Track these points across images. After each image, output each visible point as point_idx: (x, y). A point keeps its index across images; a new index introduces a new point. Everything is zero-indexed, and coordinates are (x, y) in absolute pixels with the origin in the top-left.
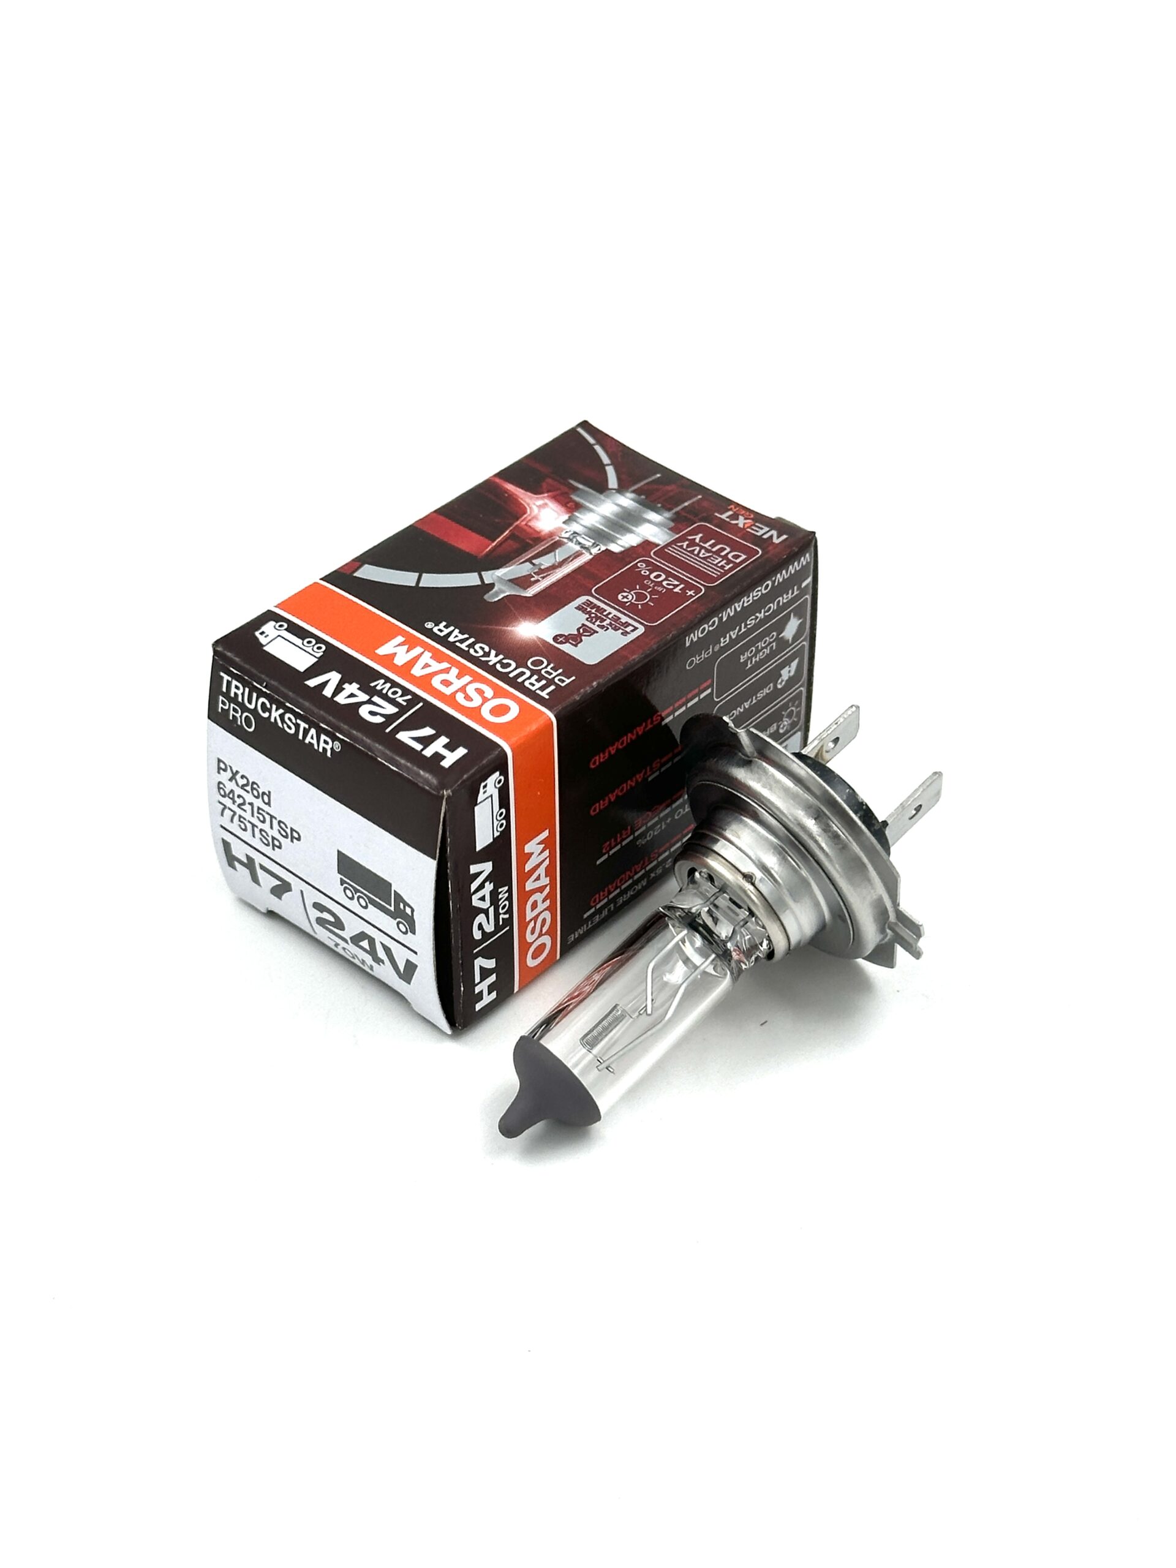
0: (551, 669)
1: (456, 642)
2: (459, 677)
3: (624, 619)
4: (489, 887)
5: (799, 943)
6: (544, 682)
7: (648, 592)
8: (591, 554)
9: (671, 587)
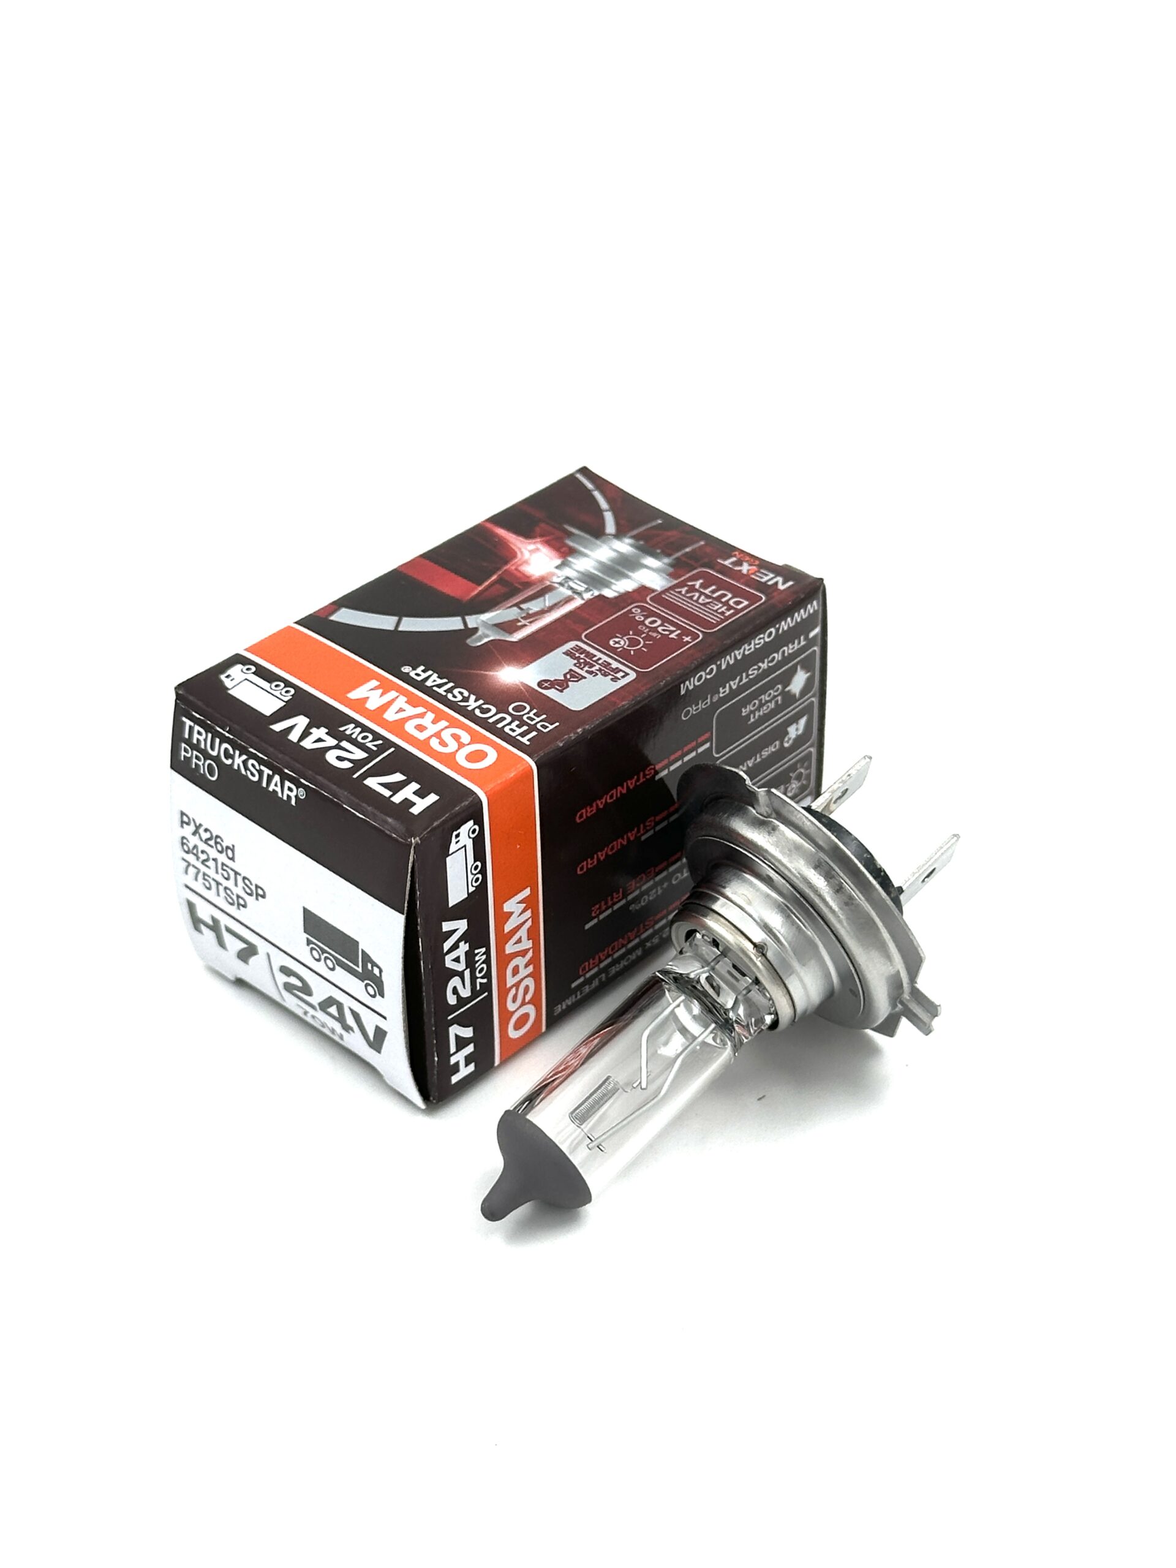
0: (534, 714)
1: (434, 686)
2: (434, 722)
3: (615, 665)
4: (464, 947)
5: (805, 1012)
6: (525, 728)
7: (642, 638)
8: (583, 599)
9: (667, 633)
